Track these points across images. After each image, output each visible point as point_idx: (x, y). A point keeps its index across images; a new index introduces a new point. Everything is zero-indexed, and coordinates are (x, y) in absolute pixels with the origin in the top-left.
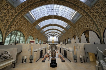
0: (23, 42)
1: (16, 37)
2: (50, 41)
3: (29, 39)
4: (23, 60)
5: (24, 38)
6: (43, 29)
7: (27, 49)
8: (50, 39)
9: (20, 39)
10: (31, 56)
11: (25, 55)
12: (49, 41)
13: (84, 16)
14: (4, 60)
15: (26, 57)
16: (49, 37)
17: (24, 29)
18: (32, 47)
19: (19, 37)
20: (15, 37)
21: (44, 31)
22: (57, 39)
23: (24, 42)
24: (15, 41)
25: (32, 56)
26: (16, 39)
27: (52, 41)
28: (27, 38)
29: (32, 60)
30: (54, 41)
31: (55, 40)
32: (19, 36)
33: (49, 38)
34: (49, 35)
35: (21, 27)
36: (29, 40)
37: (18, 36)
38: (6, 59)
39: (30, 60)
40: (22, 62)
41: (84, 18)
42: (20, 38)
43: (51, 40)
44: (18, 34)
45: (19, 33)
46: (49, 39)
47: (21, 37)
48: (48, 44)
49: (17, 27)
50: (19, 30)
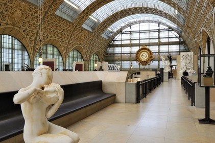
2: (126, 50)
12: (118, 50)
22: (173, 34)
27: (135, 49)
30: (154, 49)
31: (159, 44)
43: (130, 45)
46: (118, 37)
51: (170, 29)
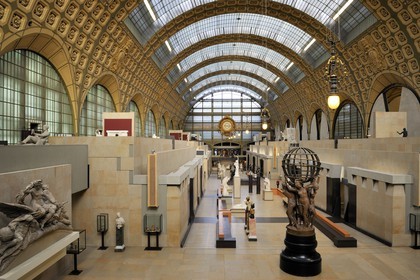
0: (60, 124)
1: (23, 93)
2: (208, 119)
3: (90, 106)
4: (103, 233)
5: (65, 100)
6: (172, 39)
7: (119, 169)
8: (208, 104)
9: (43, 110)
10: (150, 213)
11: (115, 209)
12: (197, 119)
13: (384, 22)
14: (40, 233)
15: (121, 221)
16: (201, 90)
17: (64, 39)
18: (152, 158)
19: (39, 93)
20: (17, 96)
21: (178, 50)
22: (256, 104)
23: (65, 129)
24: (23, 116)
25: (158, 212)
26: (23, 106)
27: (218, 119)
28: (79, 103)
29: (157, 234)
30: (237, 119)
31: (242, 114)
32: (36, 85)
33: (202, 100)
34: (204, 83)
35: (43, 25)
36: (89, 113)
37: (30, 90)
38: (48, 230)
39: (149, 234)
40: (103, 248)
41: (386, 31)
42: (44, 98)
43: (212, 114)
44: (31, 76)
45: (34, 70)
46: (199, 105)
47: (50, 95)
48: (193, 139)
49: (23, 21)
50: (35, 47)
51: (253, 99)
